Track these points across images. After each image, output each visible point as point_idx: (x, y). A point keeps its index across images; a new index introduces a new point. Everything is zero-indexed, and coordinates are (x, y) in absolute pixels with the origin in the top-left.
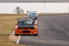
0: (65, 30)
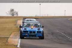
0: (65, 34)
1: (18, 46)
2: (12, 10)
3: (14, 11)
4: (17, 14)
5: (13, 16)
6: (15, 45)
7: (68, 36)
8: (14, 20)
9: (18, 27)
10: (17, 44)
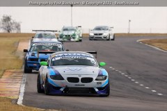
0: (129, 74)
1: (20, 102)
2: (7, 19)
3: (12, 21)
4: (18, 27)
5: (9, 31)
6: (11, 100)
7: (137, 79)
8: (10, 41)
9: (18, 57)
10: (16, 97)
